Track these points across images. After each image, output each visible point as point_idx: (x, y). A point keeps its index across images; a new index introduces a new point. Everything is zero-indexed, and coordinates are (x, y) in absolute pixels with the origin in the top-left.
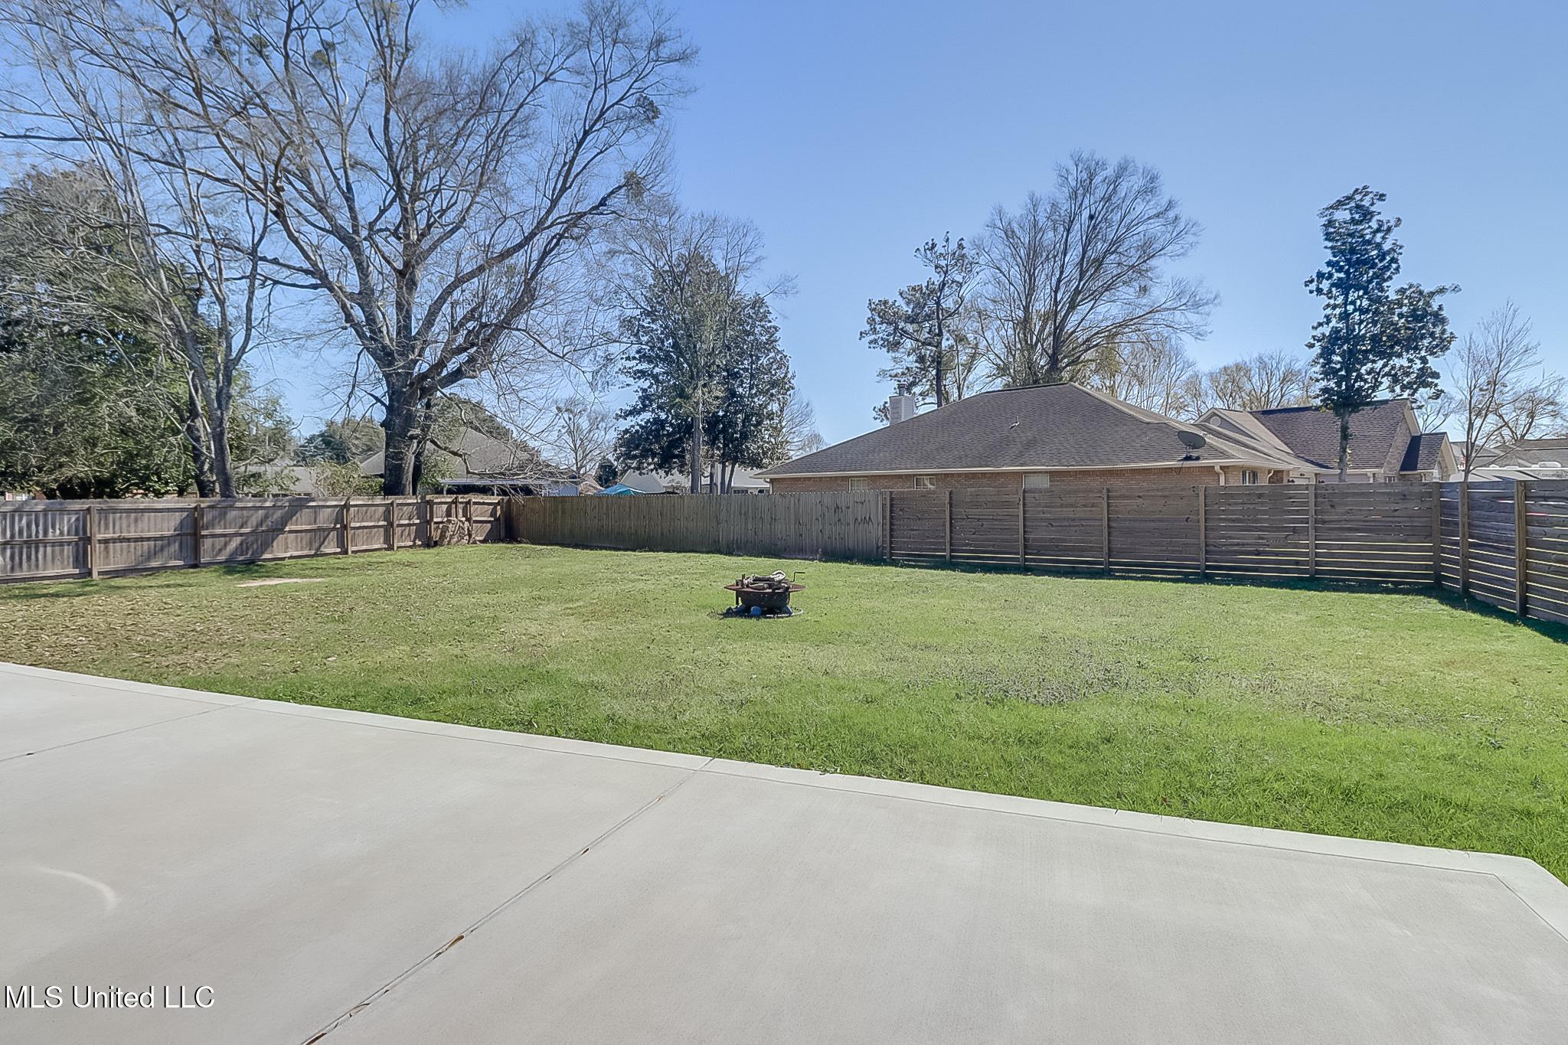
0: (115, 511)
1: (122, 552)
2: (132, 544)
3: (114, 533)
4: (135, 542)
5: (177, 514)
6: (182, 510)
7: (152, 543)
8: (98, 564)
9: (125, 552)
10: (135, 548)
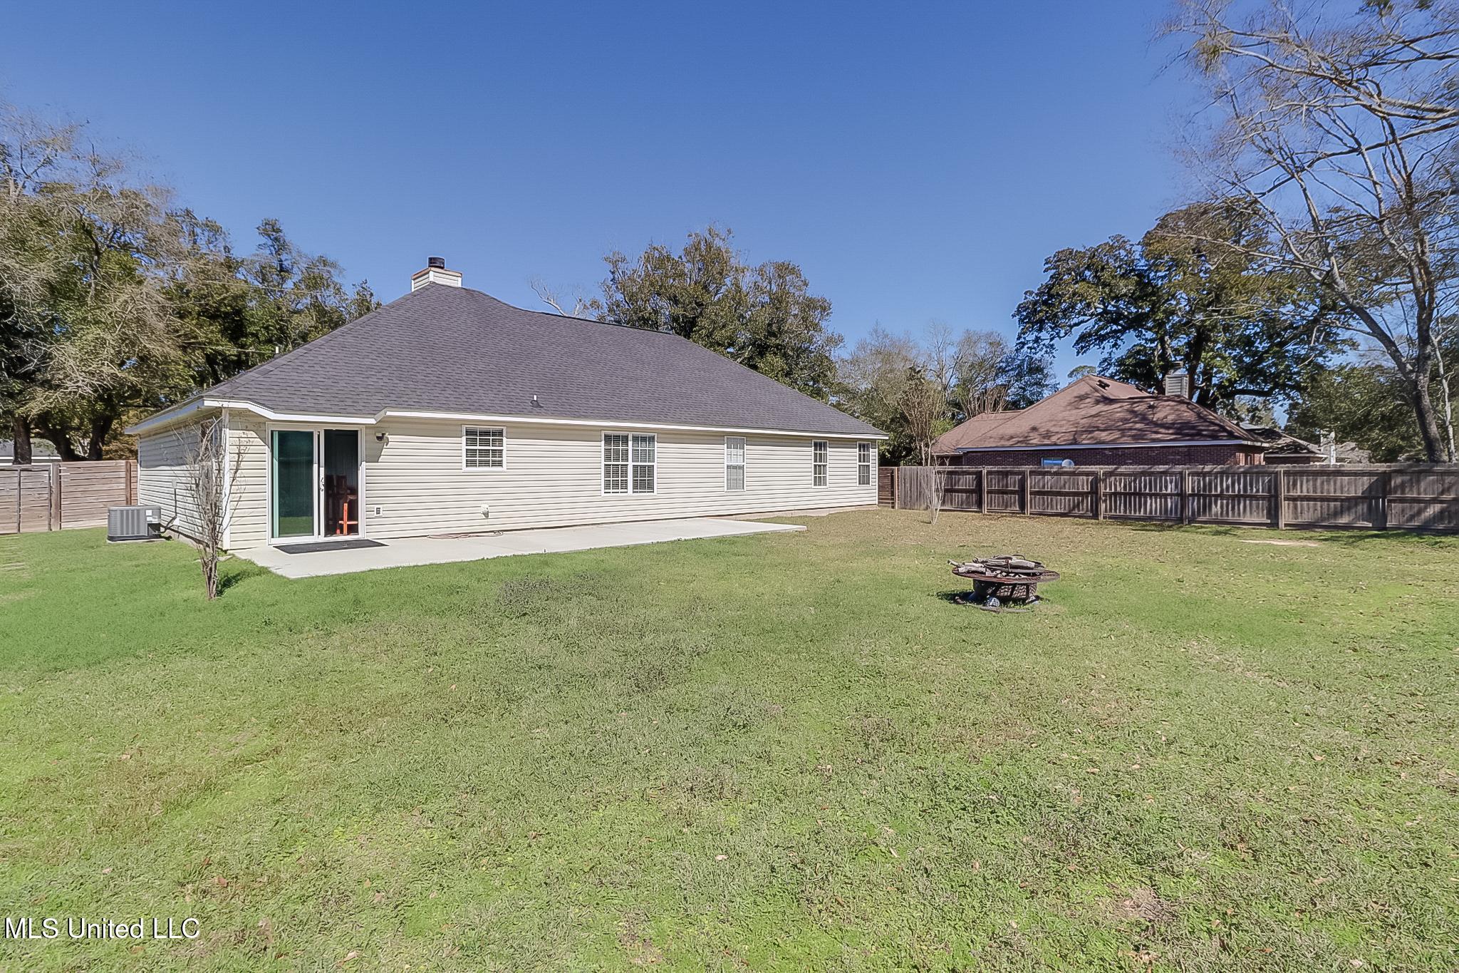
0: (1302, 473)
1: (1309, 509)
2: (1319, 503)
3: (1301, 492)
4: (1321, 501)
5: (1365, 478)
6: (1370, 474)
7: (1338, 503)
8: (1286, 516)
9: (1311, 510)
10: (1321, 507)
